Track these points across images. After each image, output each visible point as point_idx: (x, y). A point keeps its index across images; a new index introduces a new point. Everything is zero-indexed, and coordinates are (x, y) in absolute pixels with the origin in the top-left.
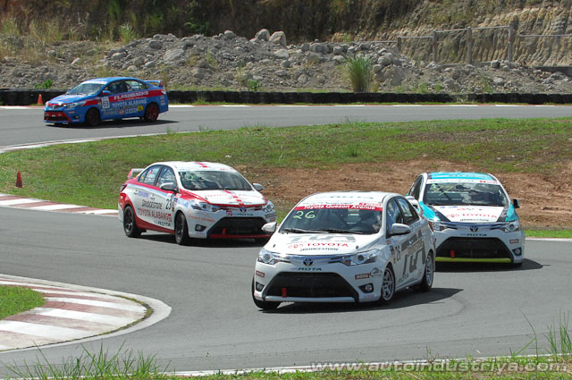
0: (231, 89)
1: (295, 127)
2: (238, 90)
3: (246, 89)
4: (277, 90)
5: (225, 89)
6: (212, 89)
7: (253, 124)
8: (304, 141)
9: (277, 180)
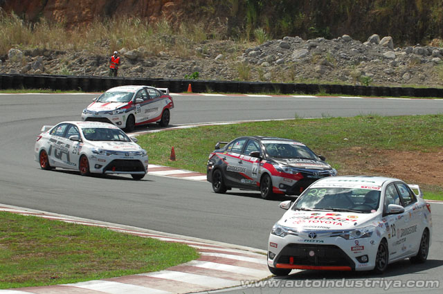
0: (348, 83)
1: (401, 116)
2: (353, 85)
3: (360, 84)
4: (385, 85)
5: (342, 83)
6: (331, 83)
7: (366, 112)
8: (408, 128)
9: (386, 160)
